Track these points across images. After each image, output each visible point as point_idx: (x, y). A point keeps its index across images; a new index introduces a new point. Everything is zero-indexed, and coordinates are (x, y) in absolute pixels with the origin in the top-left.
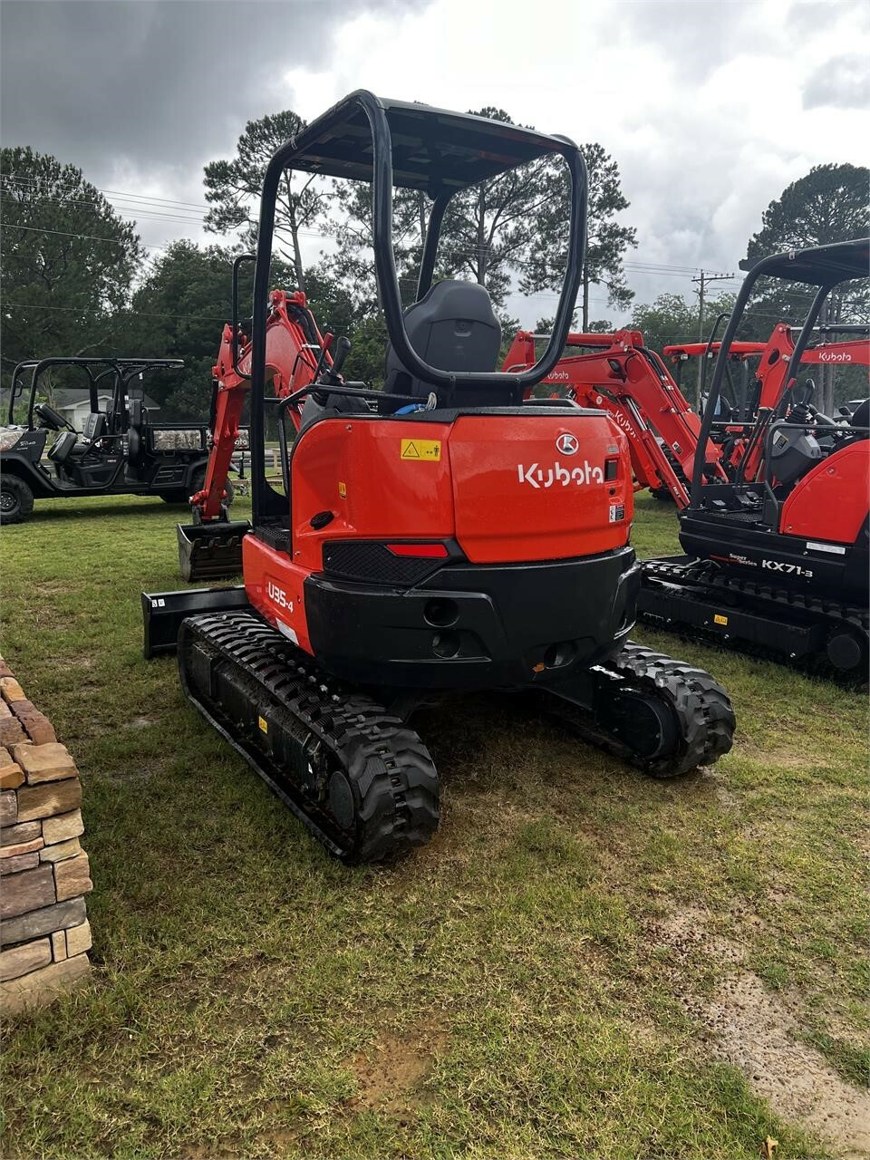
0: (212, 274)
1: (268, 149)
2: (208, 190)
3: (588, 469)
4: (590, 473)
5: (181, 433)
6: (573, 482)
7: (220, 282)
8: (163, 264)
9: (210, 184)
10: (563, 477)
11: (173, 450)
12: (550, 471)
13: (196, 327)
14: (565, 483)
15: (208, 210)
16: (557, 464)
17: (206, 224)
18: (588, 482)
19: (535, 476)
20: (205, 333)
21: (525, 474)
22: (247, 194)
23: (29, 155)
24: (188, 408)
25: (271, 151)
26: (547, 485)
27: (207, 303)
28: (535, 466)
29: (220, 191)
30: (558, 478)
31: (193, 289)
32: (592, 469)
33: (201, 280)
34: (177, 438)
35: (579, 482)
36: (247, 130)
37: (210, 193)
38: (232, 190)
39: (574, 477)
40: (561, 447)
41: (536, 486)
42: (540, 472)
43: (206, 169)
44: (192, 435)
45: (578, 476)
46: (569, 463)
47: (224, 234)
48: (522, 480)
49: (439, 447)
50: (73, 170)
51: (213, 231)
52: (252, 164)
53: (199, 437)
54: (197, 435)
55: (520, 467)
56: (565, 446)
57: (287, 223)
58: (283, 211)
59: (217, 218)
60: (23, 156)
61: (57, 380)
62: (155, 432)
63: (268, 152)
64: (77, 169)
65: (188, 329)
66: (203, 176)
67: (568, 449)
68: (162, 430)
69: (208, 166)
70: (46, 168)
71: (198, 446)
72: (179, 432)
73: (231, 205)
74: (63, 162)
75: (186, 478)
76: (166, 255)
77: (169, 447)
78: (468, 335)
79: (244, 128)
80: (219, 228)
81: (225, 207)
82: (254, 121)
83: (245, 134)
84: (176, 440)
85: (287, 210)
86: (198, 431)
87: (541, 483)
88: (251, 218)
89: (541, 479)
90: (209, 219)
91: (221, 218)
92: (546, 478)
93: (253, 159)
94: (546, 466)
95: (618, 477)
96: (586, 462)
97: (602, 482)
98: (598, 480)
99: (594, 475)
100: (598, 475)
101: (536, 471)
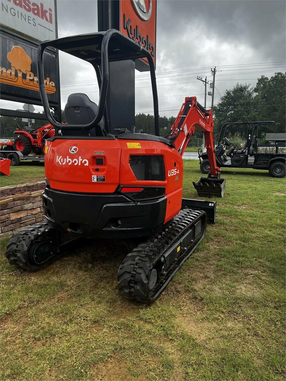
3: (80, 160)
4: (81, 162)
5: (268, 148)
6: (73, 164)
10: (69, 162)
11: (264, 154)
12: (65, 159)
14: (70, 164)
16: (68, 157)
18: (80, 164)
19: (60, 160)
21: (58, 159)
26: (64, 164)
28: (61, 157)
30: (67, 162)
32: (82, 160)
34: (266, 149)
35: (75, 164)
39: (73, 162)
40: (71, 150)
44: (272, 149)
45: (75, 162)
46: (72, 157)
48: (57, 161)
49: (47, 149)
53: (275, 149)
54: (274, 148)
55: (57, 157)
56: (72, 150)
62: (258, 147)
67: (73, 152)
68: (261, 146)
71: (274, 153)
72: (267, 147)
75: (268, 164)
77: (263, 152)
78: (79, 111)
84: (266, 150)
86: (275, 147)
87: (62, 163)
89: (62, 162)
92: (63, 162)
94: (64, 157)
95: (104, 164)
96: (80, 157)
97: (88, 165)
98: (85, 165)
99: (83, 162)
100: (85, 162)
101: (61, 159)
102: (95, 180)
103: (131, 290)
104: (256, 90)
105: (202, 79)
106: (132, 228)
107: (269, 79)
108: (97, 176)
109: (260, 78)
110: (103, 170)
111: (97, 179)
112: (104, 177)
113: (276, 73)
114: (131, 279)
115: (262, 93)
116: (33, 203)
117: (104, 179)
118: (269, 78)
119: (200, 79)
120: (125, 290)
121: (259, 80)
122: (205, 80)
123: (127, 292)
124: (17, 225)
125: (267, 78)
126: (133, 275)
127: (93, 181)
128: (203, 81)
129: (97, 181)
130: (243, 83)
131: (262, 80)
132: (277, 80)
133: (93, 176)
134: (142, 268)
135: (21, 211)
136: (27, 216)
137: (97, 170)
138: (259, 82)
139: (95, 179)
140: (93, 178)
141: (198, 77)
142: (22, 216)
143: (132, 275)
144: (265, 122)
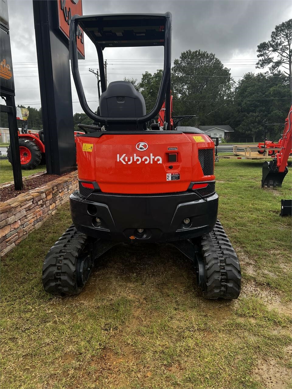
0: (257, 83)
1: (283, 34)
2: (258, 53)
3: (152, 157)
4: (153, 159)
6: (143, 162)
7: (259, 86)
8: (242, 82)
9: (259, 51)
10: (138, 160)
12: (132, 158)
13: (249, 102)
14: (139, 163)
15: (258, 61)
16: (135, 155)
17: (257, 66)
18: (152, 162)
19: (124, 159)
20: (251, 104)
21: (120, 158)
22: (273, 52)
23: (199, 52)
24: (242, 131)
25: (284, 35)
26: (129, 163)
27: (254, 94)
28: (124, 155)
29: (263, 53)
30: (135, 160)
31: (249, 90)
32: (155, 157)
33: (252, 86)
35: (146, 163)
36: (276, 29)
37: (259, 54)
38: (267, 52)
39: (143, 160)
40: (138, 147)
41: (124, 163)
42: (126, 158)
43: (258, 46)
45: (146, 160)
46: (141, 154)
47: (263, 68)
48: (118, 161)
49: (92, 147)
50: (212, 55)
51: (259, 68)
52: (276, 41)
55: (118, 155)
57: (287, 61)
58: (286, 56)
59: (261, 63)
60: (198, 53)
61: (200, 123)
63: (283, 36)
64: (213, 54)
65: (246, 103)
66: (257, 49)
67: (141, 148)
69: (259, 45)
70: (204, 55)
73: (266, 57)
74: (209, 53)
76: (243, 78)
79: (275, 28)
80: (261, 67)
81: (264, 58)
82: (278, 25)
83: (274, 30)
85: (288, 56)
87: (127, 162)
88: (273, 61)
89: (126, 160)
90: (258, 64)
91: (262, 63)
92: (129, 160)
93: (277, 39)
94: (130, 155)
95: (177, 161)
96: (151, 154)
97: (161, 163)
98: (158, 162)
99: (156, 160)
100: (158, 160)
101: (125, 157)
102: (170, 179)
103: (221, 289)
104: (142, 85)
105: (94, 71)
106: (201, 226)
107: (152, 76)
108: (172, 174)
109: (144, 73)
110: (177, 167)
111: (172, 178)
112: (179, 175)
113: (158, 70)
114: (222, 278)
115: (147, 89)
116: (14, 215)
117: (179, 176)
118: (153, 74)
119: (92, 71)
120: (215, 291)
121: (144, 76)
122: (96, 73)
123: (217, 293)
124: (4, 245)
125: (151, 74)
126: (223, 273)
127: (167, 180)
128: (95, 74)
129: (172, 180)
130: (129, 78)
131: (146, 76)
132: (159, 76)
133: (167, 174)
134: (231, 264)
135: (5, 227)
136: (10, 232)
137: (171, 168)
138: (144, 78)
139: (169, 177)
140: (167, 177)
141: (90, 69)
142: (6, 232)
143: (221, 274)
144: (189, 117)
